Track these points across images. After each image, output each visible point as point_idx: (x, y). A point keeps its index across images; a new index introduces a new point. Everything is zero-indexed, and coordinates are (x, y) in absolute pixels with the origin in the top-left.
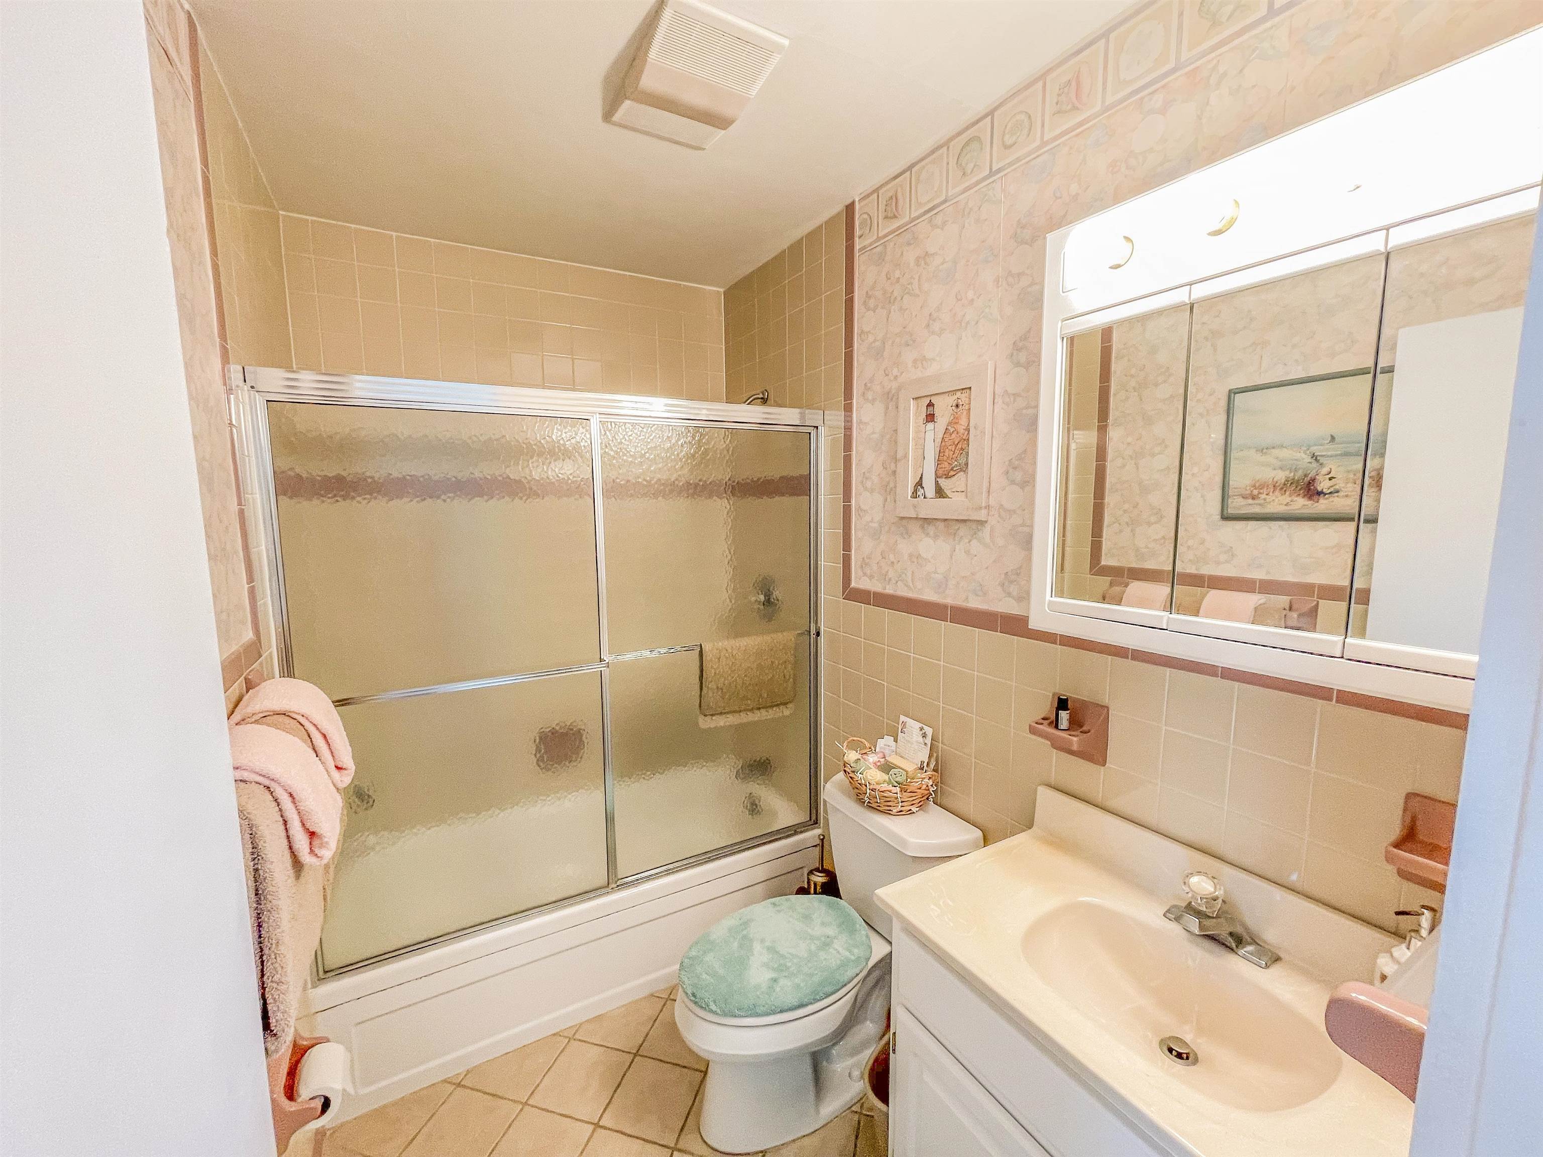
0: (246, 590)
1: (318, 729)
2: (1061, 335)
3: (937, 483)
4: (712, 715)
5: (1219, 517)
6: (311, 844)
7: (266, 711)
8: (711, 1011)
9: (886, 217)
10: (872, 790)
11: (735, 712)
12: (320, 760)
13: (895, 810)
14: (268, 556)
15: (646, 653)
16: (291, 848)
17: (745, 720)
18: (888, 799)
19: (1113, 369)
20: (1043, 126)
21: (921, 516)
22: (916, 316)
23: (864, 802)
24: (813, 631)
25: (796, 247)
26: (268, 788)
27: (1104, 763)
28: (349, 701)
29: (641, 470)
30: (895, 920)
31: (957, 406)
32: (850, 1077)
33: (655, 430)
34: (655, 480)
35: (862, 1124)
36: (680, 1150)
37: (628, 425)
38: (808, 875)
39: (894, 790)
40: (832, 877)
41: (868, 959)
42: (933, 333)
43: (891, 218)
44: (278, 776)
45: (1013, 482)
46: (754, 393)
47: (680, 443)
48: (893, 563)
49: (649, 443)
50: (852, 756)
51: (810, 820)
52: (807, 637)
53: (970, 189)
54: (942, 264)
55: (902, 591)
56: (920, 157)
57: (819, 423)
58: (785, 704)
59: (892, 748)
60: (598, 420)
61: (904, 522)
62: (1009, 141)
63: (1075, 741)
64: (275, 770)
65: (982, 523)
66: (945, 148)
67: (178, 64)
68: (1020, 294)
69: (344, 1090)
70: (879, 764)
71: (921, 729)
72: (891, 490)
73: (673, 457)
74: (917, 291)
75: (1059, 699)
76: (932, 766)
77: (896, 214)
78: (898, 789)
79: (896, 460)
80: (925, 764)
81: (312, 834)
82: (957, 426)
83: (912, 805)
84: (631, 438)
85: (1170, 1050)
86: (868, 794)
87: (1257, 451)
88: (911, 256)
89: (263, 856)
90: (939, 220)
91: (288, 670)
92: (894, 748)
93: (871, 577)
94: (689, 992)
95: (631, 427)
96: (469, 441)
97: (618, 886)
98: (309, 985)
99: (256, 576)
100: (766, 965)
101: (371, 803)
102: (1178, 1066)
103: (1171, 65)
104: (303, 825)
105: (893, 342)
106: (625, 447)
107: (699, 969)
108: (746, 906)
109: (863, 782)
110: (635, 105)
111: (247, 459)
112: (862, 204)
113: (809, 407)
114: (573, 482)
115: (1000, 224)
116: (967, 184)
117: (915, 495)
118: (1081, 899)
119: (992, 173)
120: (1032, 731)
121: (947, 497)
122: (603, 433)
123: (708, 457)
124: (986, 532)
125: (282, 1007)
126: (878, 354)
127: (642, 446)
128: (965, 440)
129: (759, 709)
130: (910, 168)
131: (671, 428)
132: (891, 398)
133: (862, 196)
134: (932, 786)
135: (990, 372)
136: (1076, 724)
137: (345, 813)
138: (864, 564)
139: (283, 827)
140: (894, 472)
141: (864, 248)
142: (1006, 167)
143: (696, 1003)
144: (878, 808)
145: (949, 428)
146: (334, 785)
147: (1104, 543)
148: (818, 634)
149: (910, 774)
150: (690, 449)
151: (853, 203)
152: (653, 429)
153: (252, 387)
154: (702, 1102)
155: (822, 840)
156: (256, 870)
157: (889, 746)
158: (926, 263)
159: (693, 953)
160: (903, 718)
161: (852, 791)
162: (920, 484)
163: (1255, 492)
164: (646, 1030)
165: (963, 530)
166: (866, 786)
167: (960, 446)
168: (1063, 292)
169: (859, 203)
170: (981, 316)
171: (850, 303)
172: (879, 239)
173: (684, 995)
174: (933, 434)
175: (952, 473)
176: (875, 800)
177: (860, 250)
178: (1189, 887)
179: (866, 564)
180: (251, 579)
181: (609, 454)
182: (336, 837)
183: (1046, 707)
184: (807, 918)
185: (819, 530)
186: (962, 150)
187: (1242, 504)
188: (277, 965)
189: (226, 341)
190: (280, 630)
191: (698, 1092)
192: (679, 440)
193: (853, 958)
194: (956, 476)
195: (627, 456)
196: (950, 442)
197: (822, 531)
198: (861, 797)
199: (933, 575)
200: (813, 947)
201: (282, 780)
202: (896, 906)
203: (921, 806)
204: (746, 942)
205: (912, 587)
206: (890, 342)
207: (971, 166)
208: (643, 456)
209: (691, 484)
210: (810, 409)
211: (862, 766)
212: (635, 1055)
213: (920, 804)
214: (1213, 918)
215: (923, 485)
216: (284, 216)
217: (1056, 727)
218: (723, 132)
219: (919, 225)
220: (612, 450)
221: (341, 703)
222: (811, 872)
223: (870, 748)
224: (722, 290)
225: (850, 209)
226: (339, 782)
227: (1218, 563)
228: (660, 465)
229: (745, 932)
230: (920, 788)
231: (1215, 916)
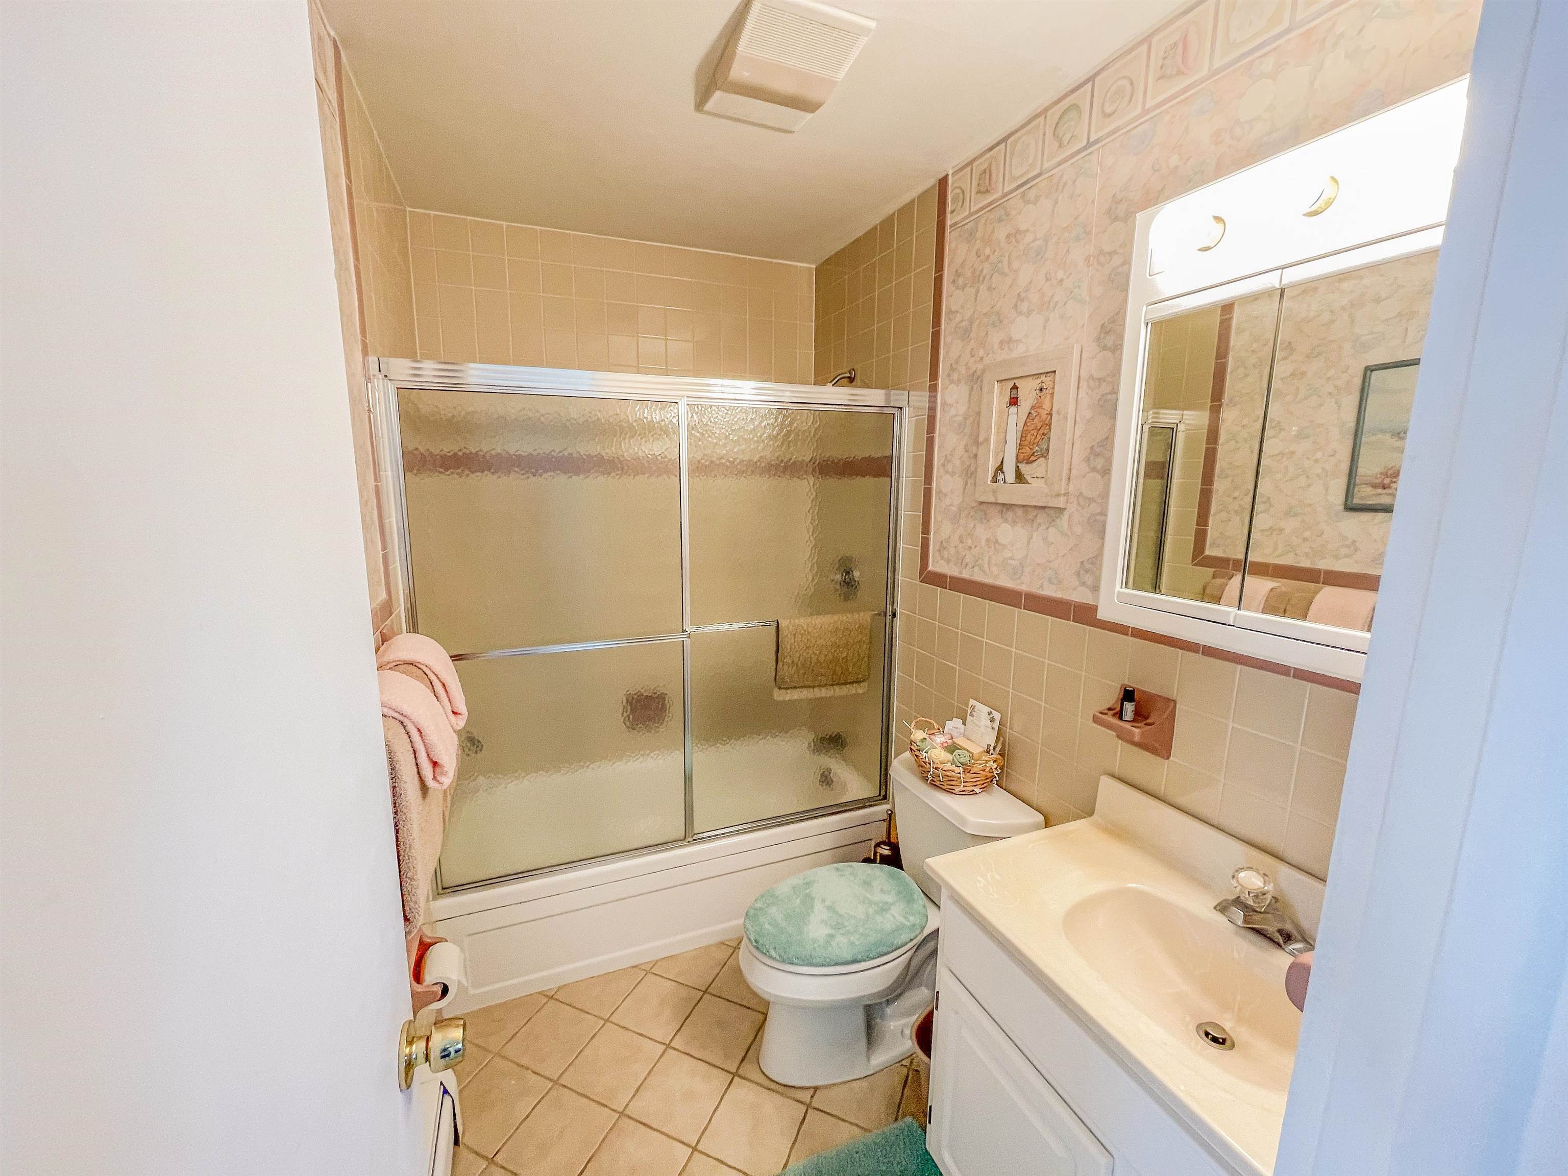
0: (381, 555)
1: (438, 678)
2: (1145, 320)
3: (1017, 467)
4: (787, 689)
5: (1342, 507)
6: (434, 771)
7: (398, 661)
8: (771, 957)
9: (979, 192)
10: (936, 769)
11: (810, 687)
12: (440, 704)
13: (957, 790)
14: (397, 524)
15: (726, 627)
16: (419, 773)
17: (818, 696)
18: (953, 779)
19: (1232, 343)
20: (1145, 92)
21: (999, 502)
22: (1004, 296)
23: (927, 780)
24: (889, 613)
25: (888, 221)
26: (402, 723)
27: (1168, 758)
28: (463, 657)
29: (725, 452)
30: (943, 889)
31: (1041, 390)
32: (902, 1034)
33: (739, 412)
34: (738, 461)
35: (910, 1078)
36: (740, 1076)
37: (714, 408)
38: (875, 847)
39: (957, 770)
40: (895, 848)
41: (923, 928)
42: (1021, 313)
43: (984, 193)
44: (409, 714)
45: (1094, 469)
46: (839, 372)
47: (763, 425)
48: (970, 548)
49: (733, 424)
50: (918, 735)
51: (880, 795)
52: (883, 618)
53: (1066, 161)
54: (1033, 241)
55: (978, 576)
56: (1014, 129)
57: (903, 404)
58: (858, 682)
59: (960, 731)
60: (686, 403)
61: (984, 507)
62: (1108, 110)
63: (1137, 732)
64: (407, 710)
65: (1061, 510)
66: (1043, 117)
67: (326, 89)
68: (1110, 274)
69: (459, 982)
70: (946, 745)
71: (990, 713)
72: (972, 474)
73: (756, 439)
74: (1006, 270)
75: (1125, 689)
76: (998, 749)
77: (989, 189)
78: (961, 770)
79: (977, 443)
80: (992, 748)
81: (435, 764)
82: (1040, 411)
83: (975, 786)
84: (716, 420)
85: (1207, 1034)
86: (931, 772)
87: (1392, 435)
88: (1001, 233)
89: (399, 777)
90: (1032, 194)
91: (414, 627)
92: (962, 731)
93: (948, 561)
94: (752, 938)
95: (716, 410)
96: (568, 424)
97: (694, 840)
98: (431, 898)
99: (389, 546)
100: (823, 922)
101: (480, 747)
102: (1213, 1050)
103: (1286, 24)
104: (428, 755)
105: (980, 322)
106: (711, 428)
107: (762, 919)
108: (811, 868)
109: (927, 760)
110: (725, 95)
111: (381, 440)
112: (956, 177)
113: (896, 387)
114: (661, 463)
115: (1094, 199)
116: (1063, 156)
117: (995, 479)
118: (1130, 885)
119: (1089, 145)
120: (1096, 720)
121: (1026, 482)
122: (690, 415)
123: (791, 439)
124: (1064, 520)
125: (413, 899)
126: (965, 334)
127: (727, 428)
128: (1047, 425)
129: (832, 685)
130: (1004, 140)
131: (754, 410)
132: (975, 379)
133: (956, 168)
134: (996, 769)
135: (1076, 356)
136: (1140, 716)
137: (460, 753)
138: (942, 548)
139: (413, 756)
140: (976, 456)
141: (955, 224)
142: (1104, 138)
143: (757, 948)
144: (942, 786)
145: (1032, 412)
146: (452, 726)
147: (1209, 533)
148: (894, 615)
149: (975, 756)
150: (773, 431)
151: (946, 177)
152: (737, 411)
153: (386, 376)
154: (762, 1037)
155: (890, 815)
156: (394, 787)
157: (957, 728)
158: (1017, 242)
159: (759, 905)
160: (972, 702)
161: (917, 768)
162: (1000, 468)
163: (1387, 481)
164: (715, 972)
165: (1041, 518)
166: (930, 764)
167: (1041, 432)
168: (1150, 276)
169: (953, 177)
170: (1070, 297)
171: (939, 281)
172: (971, 215)
173: (748, 942)
174: (1015, 419)
175: (1032, 458)
176: (938, 779)
177: (951, 226)
178: (1238, 881)
179: (944, 548)
180: (384, 548)
181: (695, 436)
182: (453, 769)
183: (1112, 697)
184: (867, 884)
185: (899, 512)
186: (1060, 119)
187: (1371, 493)
188: (410, 865)
189: (365, 337)
190: (407, 591)
191: (760, 1029)
192: (761, 422)
193: (908, 924)
194: (1037, 461)
195: (712, 438)
196: (1033, 427)
197: (902, 513)
198: (926, 775)
199: (1009, 561)
200: (871, 911)
201: (413, 717)
202: (947, 877)
203: (984, 788)
204: (808, 900)
205: (988, 572)
206: (977, 322)
207: (1068, 136)
208: (727, 437)
209: (772, 465)
210: (897, 389)
211: (926, 746)
212: (705, 992)
213: (983, 786)
214: (1260, 913)
215: (1004, 469)
216: (410, 212)
217: (1121, 718)
218: (810, 116)
219: (1010, 201)
220: (698, 432)
221: (456, 658)
222: (878, 845)
223: (939, 729)
224: (814, 266)
225: (943, 183)
226: (455, 725)
227: (1337, 557)
228: (743, 447)
229: (807, 891)
230: (984, 770)
231: (1263, 910)
